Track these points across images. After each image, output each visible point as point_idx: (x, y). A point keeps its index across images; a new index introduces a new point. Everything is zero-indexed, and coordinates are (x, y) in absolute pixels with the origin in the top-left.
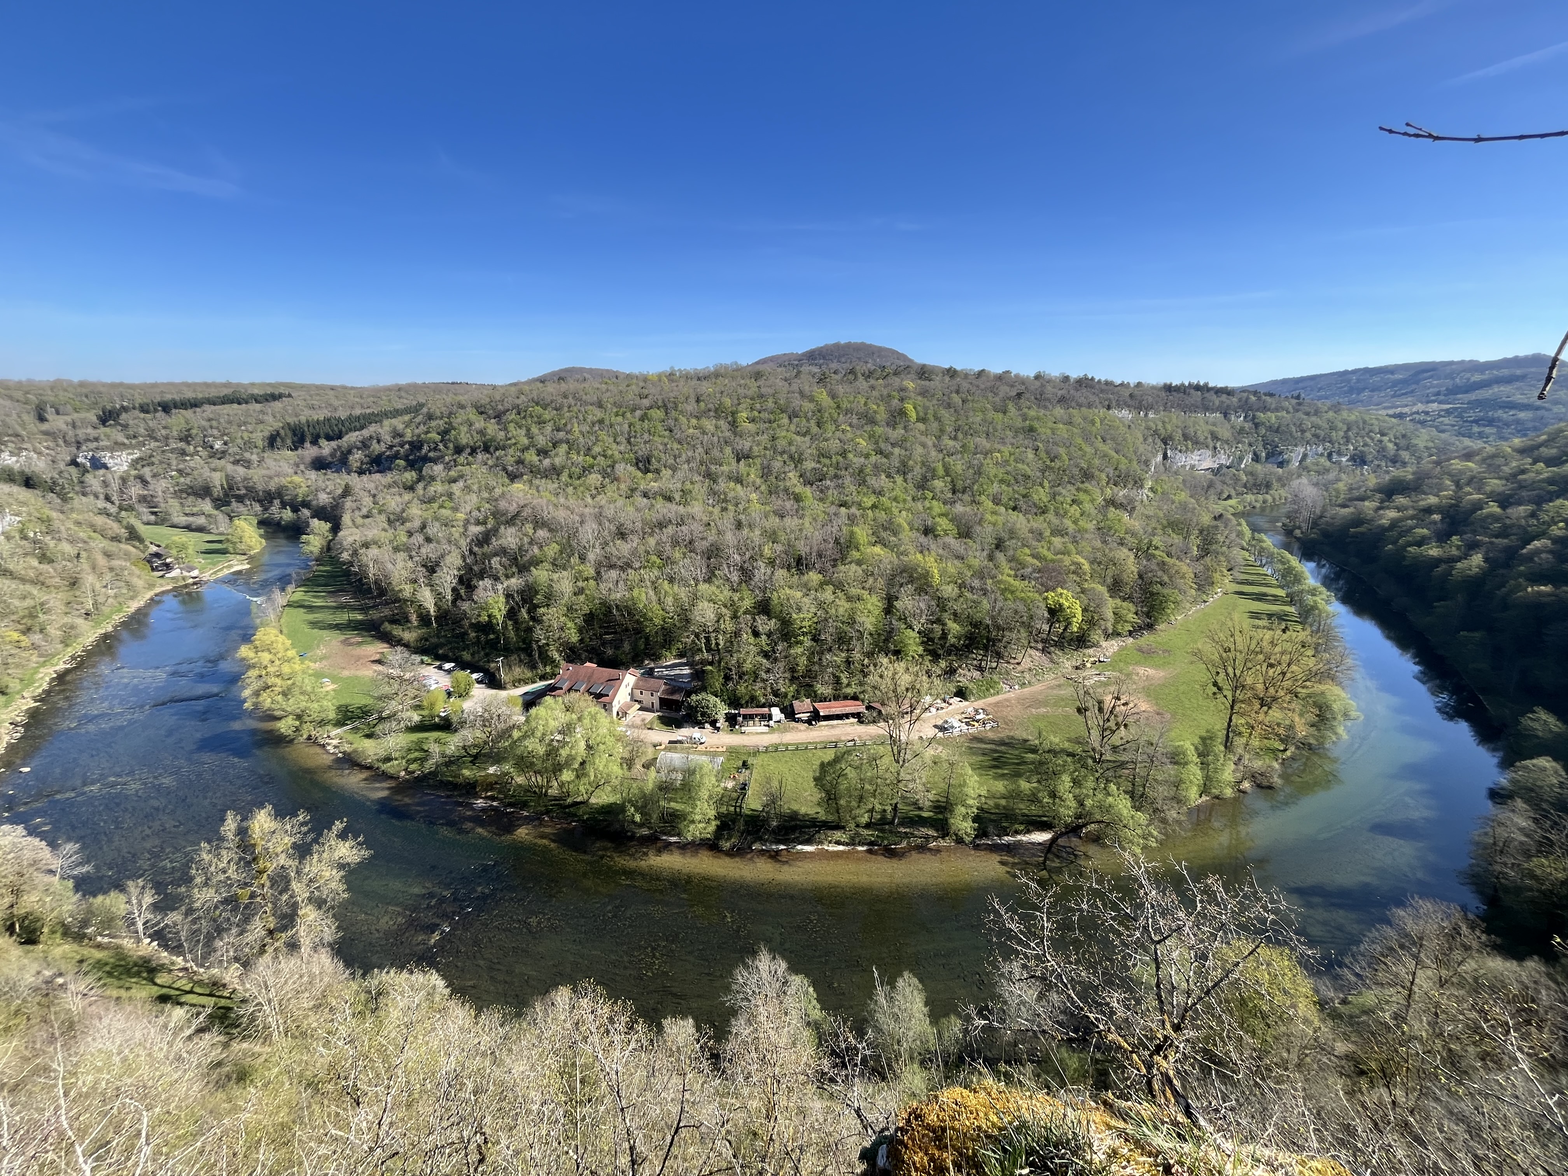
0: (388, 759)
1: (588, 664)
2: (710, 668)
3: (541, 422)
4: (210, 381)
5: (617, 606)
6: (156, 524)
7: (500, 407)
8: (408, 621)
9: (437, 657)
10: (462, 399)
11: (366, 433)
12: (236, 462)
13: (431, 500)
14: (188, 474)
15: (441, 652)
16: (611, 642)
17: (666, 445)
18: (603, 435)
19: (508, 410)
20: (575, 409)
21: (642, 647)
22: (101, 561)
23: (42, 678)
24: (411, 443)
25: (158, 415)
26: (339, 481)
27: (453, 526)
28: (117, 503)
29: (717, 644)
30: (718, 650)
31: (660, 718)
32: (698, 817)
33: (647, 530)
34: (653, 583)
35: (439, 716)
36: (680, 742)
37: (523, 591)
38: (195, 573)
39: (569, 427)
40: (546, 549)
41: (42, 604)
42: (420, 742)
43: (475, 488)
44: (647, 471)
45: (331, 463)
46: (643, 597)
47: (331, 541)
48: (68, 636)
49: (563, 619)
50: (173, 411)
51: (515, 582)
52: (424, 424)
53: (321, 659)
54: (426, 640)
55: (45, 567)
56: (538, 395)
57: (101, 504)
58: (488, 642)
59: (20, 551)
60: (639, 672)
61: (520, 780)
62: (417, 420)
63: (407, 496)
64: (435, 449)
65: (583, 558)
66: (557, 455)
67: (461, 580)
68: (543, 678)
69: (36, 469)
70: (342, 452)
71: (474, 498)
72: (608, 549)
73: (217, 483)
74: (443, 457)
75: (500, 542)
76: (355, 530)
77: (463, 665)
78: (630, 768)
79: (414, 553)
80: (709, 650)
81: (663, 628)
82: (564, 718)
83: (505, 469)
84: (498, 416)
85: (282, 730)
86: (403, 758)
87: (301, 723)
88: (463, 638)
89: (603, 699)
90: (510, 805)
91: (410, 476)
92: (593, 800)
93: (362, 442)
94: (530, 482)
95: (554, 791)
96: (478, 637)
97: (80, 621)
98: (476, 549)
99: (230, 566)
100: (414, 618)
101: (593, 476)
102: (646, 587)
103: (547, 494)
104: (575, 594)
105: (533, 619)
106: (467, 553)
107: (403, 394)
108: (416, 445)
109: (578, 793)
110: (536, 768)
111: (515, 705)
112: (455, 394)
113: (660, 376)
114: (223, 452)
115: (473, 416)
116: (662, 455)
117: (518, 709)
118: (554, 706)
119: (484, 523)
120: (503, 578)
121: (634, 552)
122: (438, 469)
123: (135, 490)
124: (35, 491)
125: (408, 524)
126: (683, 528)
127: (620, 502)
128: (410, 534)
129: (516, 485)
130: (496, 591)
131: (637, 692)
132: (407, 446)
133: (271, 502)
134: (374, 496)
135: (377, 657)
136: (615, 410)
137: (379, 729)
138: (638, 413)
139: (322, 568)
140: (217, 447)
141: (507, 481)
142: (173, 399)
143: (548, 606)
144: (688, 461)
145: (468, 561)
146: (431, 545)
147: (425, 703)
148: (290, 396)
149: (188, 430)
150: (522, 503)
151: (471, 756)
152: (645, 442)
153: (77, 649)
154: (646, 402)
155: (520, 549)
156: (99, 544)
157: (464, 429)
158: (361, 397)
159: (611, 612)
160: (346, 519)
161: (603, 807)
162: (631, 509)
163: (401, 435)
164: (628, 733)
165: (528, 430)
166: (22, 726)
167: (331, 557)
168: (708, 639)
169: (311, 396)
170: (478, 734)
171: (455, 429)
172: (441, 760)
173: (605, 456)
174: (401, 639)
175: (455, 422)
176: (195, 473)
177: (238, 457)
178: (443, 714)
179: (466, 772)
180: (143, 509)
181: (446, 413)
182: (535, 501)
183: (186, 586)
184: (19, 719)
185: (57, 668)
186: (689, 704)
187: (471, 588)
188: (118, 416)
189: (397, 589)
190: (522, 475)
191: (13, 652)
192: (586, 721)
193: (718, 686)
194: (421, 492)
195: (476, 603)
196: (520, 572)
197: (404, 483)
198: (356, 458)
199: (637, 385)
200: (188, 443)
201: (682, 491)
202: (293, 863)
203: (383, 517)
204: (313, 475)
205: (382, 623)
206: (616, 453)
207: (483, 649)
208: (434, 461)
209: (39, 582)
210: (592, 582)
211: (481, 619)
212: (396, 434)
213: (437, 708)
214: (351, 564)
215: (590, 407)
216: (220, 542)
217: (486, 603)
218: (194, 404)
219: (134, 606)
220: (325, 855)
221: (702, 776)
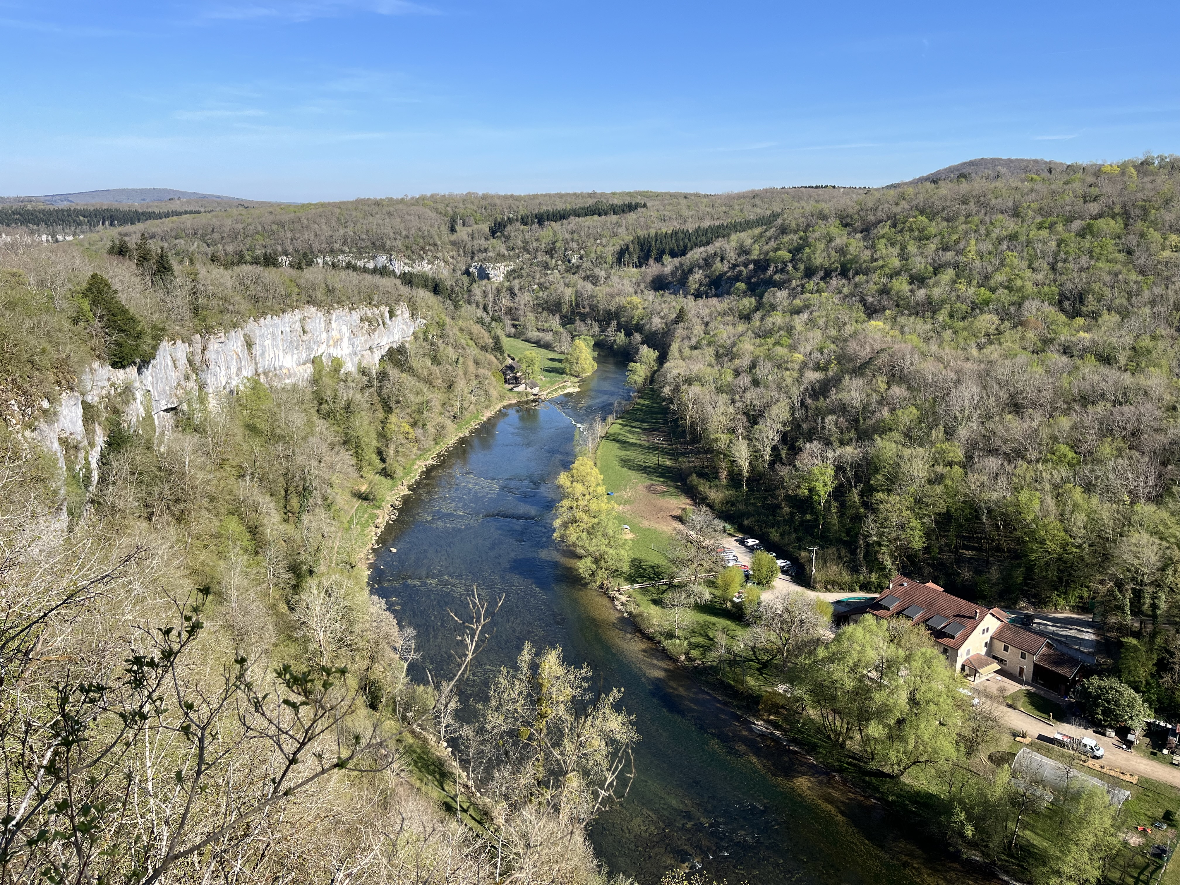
0: (670, 635)
1: (930, 585)
2: (1134, 642)
3: (923, 238)
4: (579, 192)
5: (990, 511)
6: (514, 336)
7: (871, 217)
8: (717, 477)
9: (741, 529)
10: (825, 207)
11: (710, 249)
12: (586, 278)
13: (767, 334)
14: (546, 288)
15: (746, 522)
16: (970, 561)
17: (1116, 274)
18: (1012, 257)
19: (881, 222)
20: (976, 219)
21: (1020, 580)
22: (472, 367)
23: (416, 470)
24: (756, 262)
25: (534, 227)
26: (674, 304)
27: (787, 369)
28: (491, 313)
29: (1154, 606)
30: (1154, 616)
31: (1029, 694)
32: (1066, 869)
33: (1060, 404)
34: (1055, 487)
35: (732, 601)
36: (1060, 743)
37: (859, 466)
38: (536, 390)
39: (961, 245)
40: (899, 412)
41: (428, 402)
42: (706, 626)
43: (821, 322)
44: (1075, 314)
45: (670, 283)
46: (1036, 505)
47: (655, 372)
48: (439, 436)
49: (906, 513)
50: (546, 223)
51: (851, 452)
52: (776, 239)
53: (626, 502)
54: (733, 504)
55: (434, 368)
56: (926, 200)
57: (480, 313)
58: (803, 522)
59: (421, 351)
60: (1007, 616)
61: (812, 713)
62: (768, 234)
63: (741, 328)
64: (783, 271)
65: (950, 433)
66: (937, 283)
67: (784, 437)
68: (864, 587)
69: (442, 277)
70: (683, 271)
71: (817, 335)
72: (990, 425)
73: (568, 299)
74: (789, 281)
75: (840, 396)
76: (681, 363)
77: (768, 545)
78: (969, 754)
79: (737, 397)
80: (1137, 611)
81: (1060, 559)
82: (888, 651)
83: (863, 300)
84: (866, 230)
85: (581, 571)
86: (686, 638)
87: (597, 568)
88: (774, 511)
89: (945, 641)
90: (795, 741)
91: (748, 302)
92: (906, 779)
93: (705, 260)
94: (894, 319)
95: (854, 745)
96: (792, 515)
97: (449, 422)
98: (809, 401)
99: (564, 388)
100: (724, 474)
101: (986, 317)
102: (1042, 490)
103: (914, 337)
104: (930, 482)
105: (866, 505)
106: (797, 405)
107: (758, 201)
108: (762, 265)
109: (885, 758)
110: (838, 705)
111: (823, 613)
112: (817, 202)
113: (1123, 168)
114: (578, 267)
115: (834, 228)
116: (1107, 291)
117: (826, 619)
118: (875, 629)
119: (825, 369)
120: (836, 444)
121: (1033, 435)
122: (781, 295)
123: (505, 302)
124: (439, 298)
125: (737, 361)
126: (1125, 409)
127: (1023, 358)
128: (737, 373)
129: (873, 323)
130: (824, 459)
131: (999, 646)
132: (751, 266)
133: (608, 323)
134: (706, 324)
135: (678, 513)
136: (1038, 220)
137: (668, 596)
138: (1077, 224)
139: (642, 401)
140: (574, 261)
141: (863, 316)
142: (548, 211)
143: (889, 491)
144: (1153, 303)
145: (797, 415)
146: (758, 390)
147: (720, 581)
148: (645, 206)
149: (554, 243)
150: (878, 347)
151: (759, 662)
152: (1081, 270)
153: (442, 448)
154: (1094, 208)
155: (864, 408)
156: (473, 351)
157: (821, 246)
158: (713, 207)
159: (978, 517)
160: (674, 349)
161: (918, 794)
162: (1040, 370)
163: (747, 252)
164: (975, 701)
165: (903, 248)
166: (398, 510)
167: (652, 390)
168: (1138, 595)
169: (664, 206)
170: (773, 636)
171: (809, 246)
172: (726, 656)
173: (1010, 288)
174: (706, 498)
175: (812, 237)
176: (552, 287)
177: (588, 273)
178: (737, 600)
179: (751, 681)
180: (508, 322)
181: (803, 225)
182: (896, 346)
183: (527, 402)
184: (397, 503)
185: (427, 463)
186: (1085, 688)
187: (795, 451)
188: (505, 227)
189: (712, 437)
190: (884, 309)
191: (403, 441)
192: (917, 664)
193: (1142, 674)
194: (757, 323)
195: (797, 470)
196: (859, 439)
197: (740, 311)
198: (697, 277)
199: (1083, 181)
200: (552, 257)
201: (1134, 349)
202: (570, 718)
203: (711, 350)
204: (650, 295)
205: (690, 474)
206: (1029, 285)
207: (796, 530)
208: (779, 285)
209: (429, 382)
210: (958, 470)
211: (800, 492)
212: (743, 251)
213: (731, 589)
214: (671, 400)
215: (1000, 216)
216: (560, 361)
217: (809, 472)
218: (561, 216)
219: (488, 414)
220: (598, 722)
221: (1088, 810)
